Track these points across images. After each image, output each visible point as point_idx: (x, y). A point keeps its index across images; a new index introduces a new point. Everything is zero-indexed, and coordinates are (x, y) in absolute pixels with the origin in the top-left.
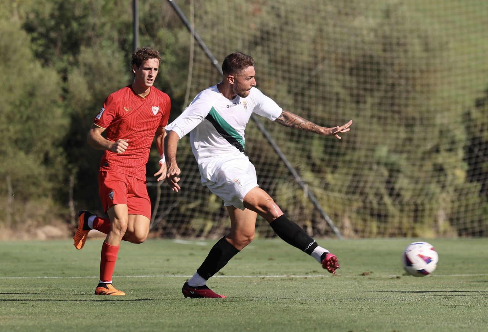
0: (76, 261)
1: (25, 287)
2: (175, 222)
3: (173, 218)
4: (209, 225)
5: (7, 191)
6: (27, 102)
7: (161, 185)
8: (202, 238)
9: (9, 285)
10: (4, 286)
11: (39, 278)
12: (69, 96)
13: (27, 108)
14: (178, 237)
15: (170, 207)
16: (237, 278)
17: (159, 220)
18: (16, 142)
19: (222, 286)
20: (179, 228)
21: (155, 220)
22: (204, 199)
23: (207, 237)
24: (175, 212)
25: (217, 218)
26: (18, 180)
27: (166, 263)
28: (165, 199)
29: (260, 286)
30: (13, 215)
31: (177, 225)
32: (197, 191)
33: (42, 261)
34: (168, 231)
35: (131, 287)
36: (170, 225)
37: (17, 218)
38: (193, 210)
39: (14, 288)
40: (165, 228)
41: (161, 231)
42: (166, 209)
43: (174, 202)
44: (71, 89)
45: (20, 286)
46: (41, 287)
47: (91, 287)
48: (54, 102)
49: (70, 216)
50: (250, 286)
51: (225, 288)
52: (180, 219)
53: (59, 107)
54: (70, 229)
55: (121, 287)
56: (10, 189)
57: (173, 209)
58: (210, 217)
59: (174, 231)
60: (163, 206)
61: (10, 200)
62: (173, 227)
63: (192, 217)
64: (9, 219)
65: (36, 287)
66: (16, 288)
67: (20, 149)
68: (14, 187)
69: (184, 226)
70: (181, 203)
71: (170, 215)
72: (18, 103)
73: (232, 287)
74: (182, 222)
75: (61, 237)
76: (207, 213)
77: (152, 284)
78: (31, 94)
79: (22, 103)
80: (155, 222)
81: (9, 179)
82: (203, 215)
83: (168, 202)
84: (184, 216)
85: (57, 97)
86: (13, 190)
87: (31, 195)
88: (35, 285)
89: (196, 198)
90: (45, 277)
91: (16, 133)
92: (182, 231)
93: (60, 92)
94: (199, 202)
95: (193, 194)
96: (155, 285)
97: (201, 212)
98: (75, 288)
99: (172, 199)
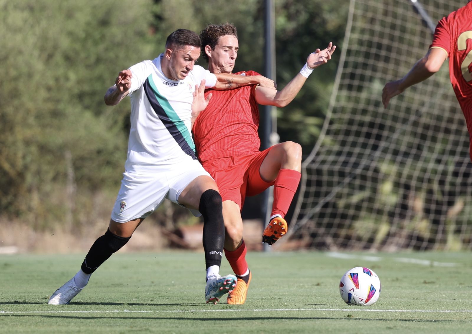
0: (174, 285)
1: (95, 325)
2: (329, 226)
3: (326, 220)
4: (384, 229)
5: (65, 175)
6: (97, 35)
7: (308, 165)
8: (373, 251)
9: (70, 323)
10: (61, 324)
11: (116, 312)
12: (163, 25)
13: (96, 43)
14: (334, 248)
15: (322, 201)
16: (427, 312)
17: (304, 221)
18: (81, 96)
19: (404, 325)
20: (336, 236)
21: (297, 222)
22: (375, 190)
23: (379, 249)
24: (329, 210)
25: (396, 219)
26: (82, 159)
27: (315, 289)
28: (313, 189)
29: (463, 327)
30: (75, 212)
31: (333, 230)
32: (363, 177)
33: (121, 285)
34: (318, 240)
35: (261, 326)
36: (322, 230)
37: (82, 218)
38: (358, 207)
39: (77, 327)
40: (314, 235)
41: (307, 239)
42: (315, 204)
43: (327, 194)
44: (167, 14)
45: (87, 324)
46: (119, 326)
47: (197, 327)
48: (141, 35)
49: (165, 215)
50: (449, 326)
51: (409, 329)
52: (337, 221)
53: (148, 42)
54: (165, 235)
55: (243, 326)
56: (71, 172)
57: (326, 205)
58: (385, 218)
59: (329, 240)
60: (311, 200)
61: (71, 189)
62: (327, 234)
63: (355, 218)
64: (69, 218)
65: (111, 326)
66: (79, 327)
67: (87, 108)
68: (77, 168)
69: (343, 232)
70: (339, 196)
71: (322, 215)
72: (82, 35)
73: (420, 327)
74: (340, 226)
75: (151, 248)
76: (380, 212)
77: (293, 323)
78: (104, 23)
79: (88, 35)
80: (298, 225)
81: (69, 156)
82: (374, 216)
83: (317, 195)
84: (344, 216)
85: (144, 27)
86: (75, 173)
87: (103, 181)
88: (110, 323)
89: (362, 188)
90: (125, 311)
91: (79, 82)
92: (341, 240)
93: (150, 18)
94: (366, 194)
95: (358, 182)
96: (297, 324)
97: (370, 210)
98: (173, 327)
99: (324, 189)
